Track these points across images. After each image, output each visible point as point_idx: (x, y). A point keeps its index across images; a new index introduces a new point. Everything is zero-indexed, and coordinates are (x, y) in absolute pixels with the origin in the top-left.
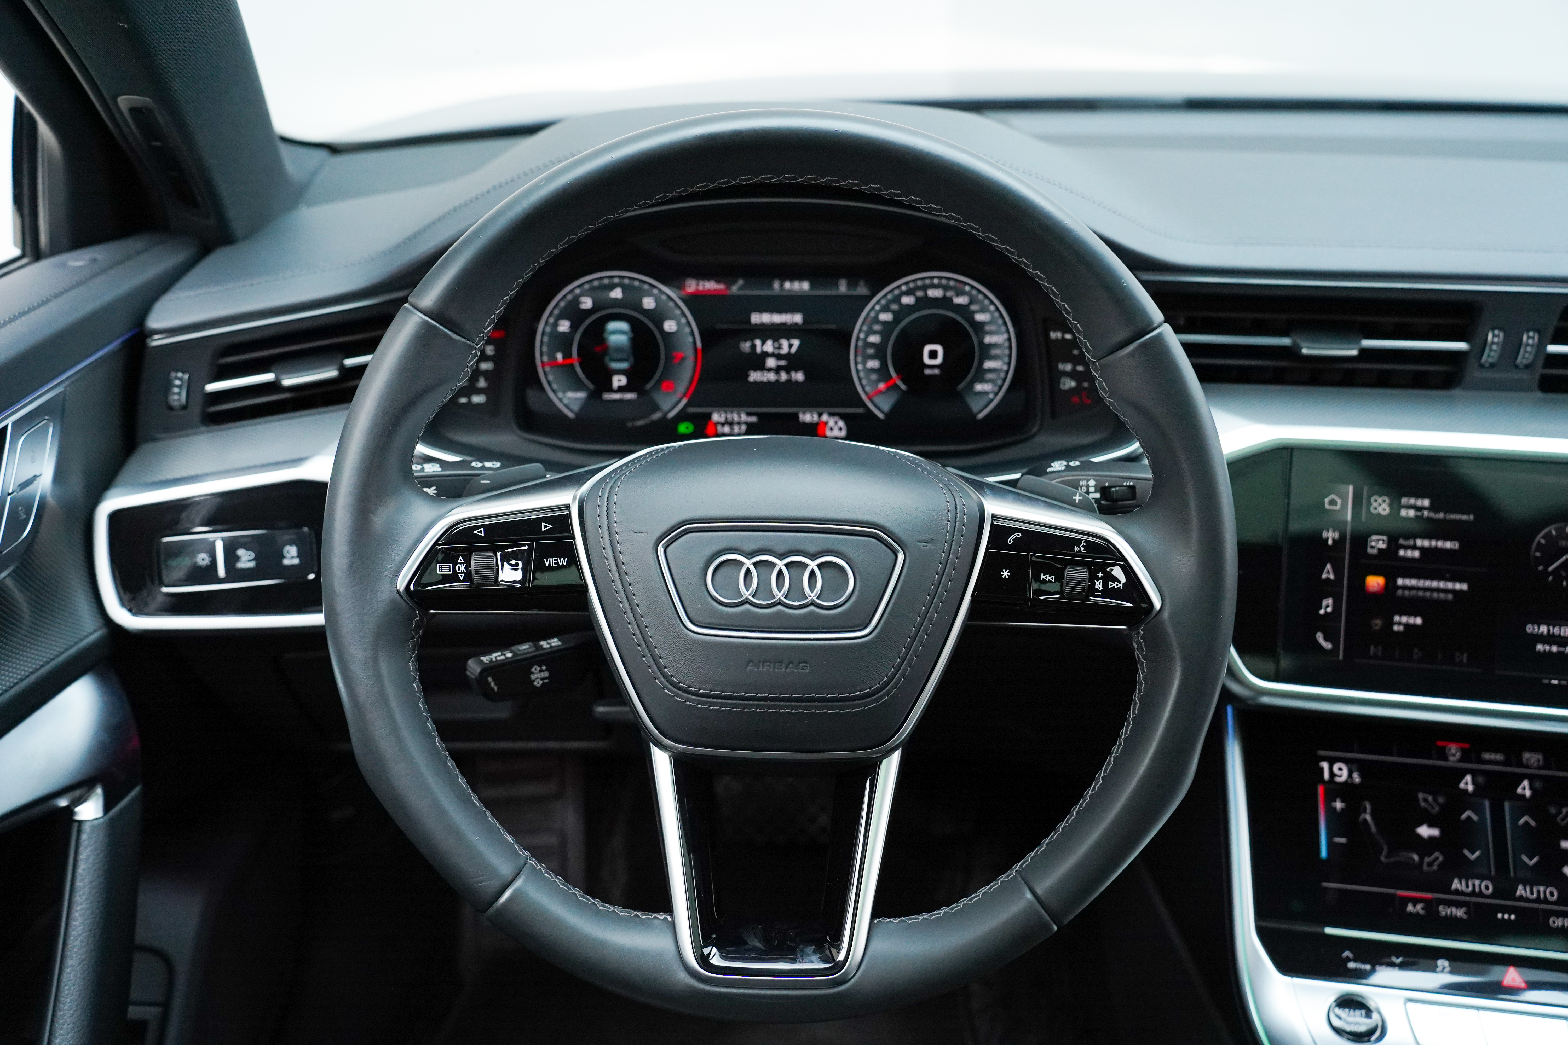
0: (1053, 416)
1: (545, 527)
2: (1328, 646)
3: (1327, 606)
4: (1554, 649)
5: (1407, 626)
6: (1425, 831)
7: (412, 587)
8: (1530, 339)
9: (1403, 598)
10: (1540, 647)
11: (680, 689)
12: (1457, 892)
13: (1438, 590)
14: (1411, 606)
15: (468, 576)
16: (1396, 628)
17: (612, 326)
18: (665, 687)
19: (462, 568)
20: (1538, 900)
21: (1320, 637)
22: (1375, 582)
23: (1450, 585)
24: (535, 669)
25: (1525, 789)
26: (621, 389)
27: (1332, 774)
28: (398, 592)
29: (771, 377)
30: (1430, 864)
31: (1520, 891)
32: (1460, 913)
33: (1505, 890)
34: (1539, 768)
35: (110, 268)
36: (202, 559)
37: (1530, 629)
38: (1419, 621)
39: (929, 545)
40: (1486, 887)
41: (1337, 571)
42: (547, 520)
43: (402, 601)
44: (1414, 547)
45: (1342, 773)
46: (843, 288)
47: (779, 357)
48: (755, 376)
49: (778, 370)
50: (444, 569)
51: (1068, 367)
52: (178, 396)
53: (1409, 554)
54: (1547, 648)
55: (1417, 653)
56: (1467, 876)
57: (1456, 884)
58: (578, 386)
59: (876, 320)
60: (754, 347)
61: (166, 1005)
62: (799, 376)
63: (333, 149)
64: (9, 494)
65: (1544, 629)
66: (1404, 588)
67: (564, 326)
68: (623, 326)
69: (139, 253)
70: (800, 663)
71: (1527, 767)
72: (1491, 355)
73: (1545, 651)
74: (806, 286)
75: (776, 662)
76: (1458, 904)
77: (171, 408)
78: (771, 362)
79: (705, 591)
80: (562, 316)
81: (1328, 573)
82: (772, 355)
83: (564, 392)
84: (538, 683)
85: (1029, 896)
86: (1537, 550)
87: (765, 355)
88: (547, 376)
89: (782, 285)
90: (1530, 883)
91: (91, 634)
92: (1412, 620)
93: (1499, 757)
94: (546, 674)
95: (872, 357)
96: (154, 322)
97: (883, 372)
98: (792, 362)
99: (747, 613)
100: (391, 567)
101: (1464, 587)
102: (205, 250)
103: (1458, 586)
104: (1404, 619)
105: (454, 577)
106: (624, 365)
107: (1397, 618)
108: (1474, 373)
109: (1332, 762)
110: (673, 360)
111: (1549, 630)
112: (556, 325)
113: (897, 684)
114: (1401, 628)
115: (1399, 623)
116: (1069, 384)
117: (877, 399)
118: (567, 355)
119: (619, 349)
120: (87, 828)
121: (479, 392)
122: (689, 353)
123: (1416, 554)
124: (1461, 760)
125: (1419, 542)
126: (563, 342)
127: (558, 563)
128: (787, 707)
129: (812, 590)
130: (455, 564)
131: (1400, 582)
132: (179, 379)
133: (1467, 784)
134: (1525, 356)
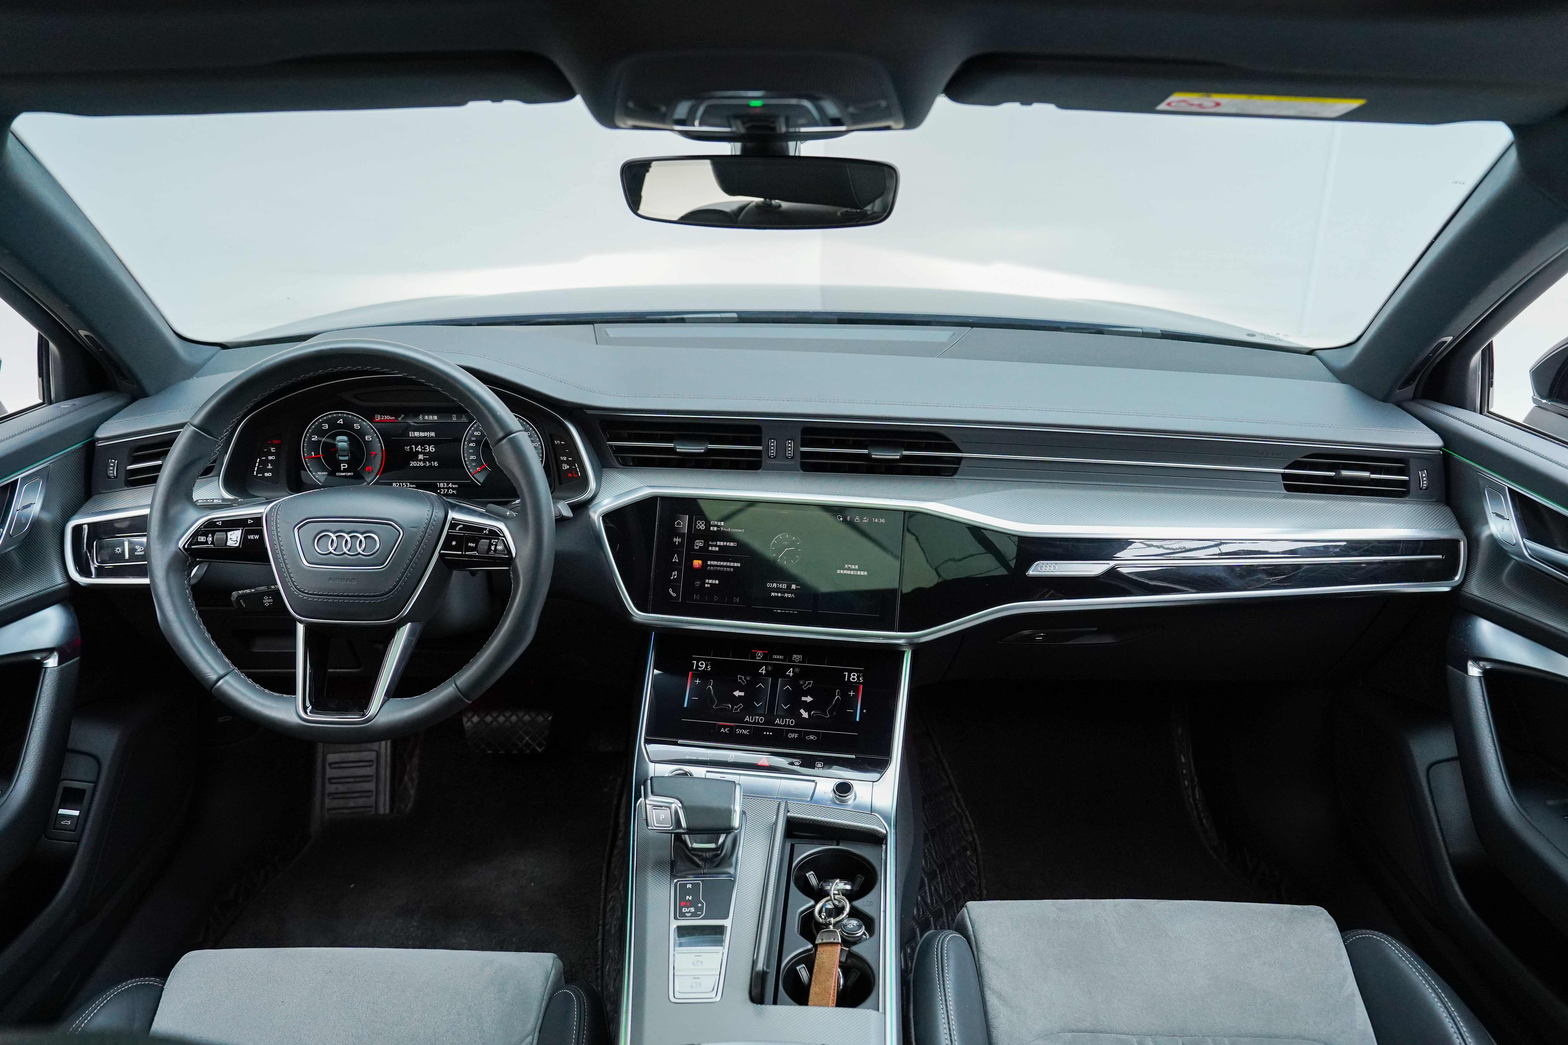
0: (560, 483)
1: (250, 522)
2: (674, 595)
3: (675, 575)
4: (779, 595)
5: (711, 584)
6: (737, 693)
7: (186, 546)
8: (790, 444)
9: (710, 570)
10: (773, 594)
11: (301, 591)
12: (747, 722)
13: (726, 566)
14: (714, 575)
15: (213, 543)
16: (706, 585)
17: (339, 438)
18: (295, 591)
19: (211, 539)
20: (785, 725)
21: (670, 591)
22: (697, 563)
23: (732, 564)
24: (266, 598)
25: (790, 673)
26: (345, 471)
27: (697, 666)
28: (179, 548)
29: (422, 464)
30: (736, 709)
31: (777, 721)
32: (746, 732)
33: (770, 722)
34: (799, 662)
35: (80, 408)
36: (118, 550)
37: (768, 585)
38: (717, 582)
39: (415, 529)
40: (761, 719)
41: (680, 558)
42: (251, 519)
43: (181, 553)
44: (716, 546)
45: (703, 666)
46: (455, 419)
47: (424, 454)
48: (413, 464)
49: (424, 460)
50: (202, 539)
51: (565, 459)
52: (112, 472)
53: (714, 549)
54: (776, 594)
55: (716, 598)
56: (752, 714)
57: (747, 719)
58: (323, 469)
59: (473, 435)
60: (411, 449)
61: (96, 783)
62: (436, 464)
63: (223, 346)
64: (17, 510)
65: (775, 585)
66: (711, 566)
67: (315, 438)
68: (345, 438)
69: (98, 401)
70: (352, 580)
71: (794, 662)
72: (773, 452)
73: (775, 595)
74: (435, 418)
75: (342, 579)
76: (745, 728)
77: (109, 477)
78: (421, 457)
79: (314, 549)
80: (313, 433)
81: (675, 559)
82: (421, 453)
83: (316, 472)
84: (267, 605)
85: (454, 686)
86: (773, 547)
87: (418, 453)
88: (307, 463)
89: (423, 418)
90: (782, 717)
91: (60, 584)
92: (714, 582)
93: (781, 657)
94: (272, 600)
95: (472, 454)
96: (99, 434)
97: (478, 461)
98: (431, 457)
99: (331, 558)
100: (177, 536)
101: (739, 565)
102: (134, 399)
103: (736, 565)
104: (710, 581)
105: (206, 543)
106: (346, 458)
107: (707, 581)
108: (766, 461)
109: (698, 660)
110: (371, 455)
111: (777, 585)
112: (310, 437)
113: (397, 590)
114: (709, 586)
115: (708, 583)
116: (566, 467)
117: (475, 475)
118: (317, 453)
119: (343, 450)
120: (48, 671)
121: (269, 471)
122: (379, 452)
123: (717, 549)
124: (762, 659)
125: (718, 543)
126: (315, 446)
127: (254, 537)
128: (347, 599)
129: (360, 547)
130: (207, 537)
131: (709, 563)
132: (113, 463)
133: (763, 671)
134: (790, 453)
